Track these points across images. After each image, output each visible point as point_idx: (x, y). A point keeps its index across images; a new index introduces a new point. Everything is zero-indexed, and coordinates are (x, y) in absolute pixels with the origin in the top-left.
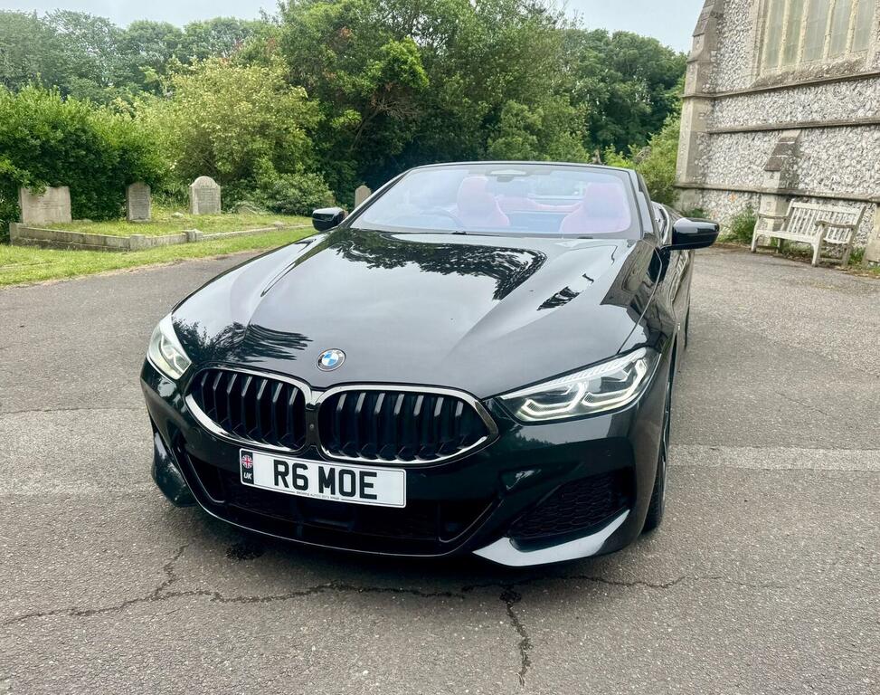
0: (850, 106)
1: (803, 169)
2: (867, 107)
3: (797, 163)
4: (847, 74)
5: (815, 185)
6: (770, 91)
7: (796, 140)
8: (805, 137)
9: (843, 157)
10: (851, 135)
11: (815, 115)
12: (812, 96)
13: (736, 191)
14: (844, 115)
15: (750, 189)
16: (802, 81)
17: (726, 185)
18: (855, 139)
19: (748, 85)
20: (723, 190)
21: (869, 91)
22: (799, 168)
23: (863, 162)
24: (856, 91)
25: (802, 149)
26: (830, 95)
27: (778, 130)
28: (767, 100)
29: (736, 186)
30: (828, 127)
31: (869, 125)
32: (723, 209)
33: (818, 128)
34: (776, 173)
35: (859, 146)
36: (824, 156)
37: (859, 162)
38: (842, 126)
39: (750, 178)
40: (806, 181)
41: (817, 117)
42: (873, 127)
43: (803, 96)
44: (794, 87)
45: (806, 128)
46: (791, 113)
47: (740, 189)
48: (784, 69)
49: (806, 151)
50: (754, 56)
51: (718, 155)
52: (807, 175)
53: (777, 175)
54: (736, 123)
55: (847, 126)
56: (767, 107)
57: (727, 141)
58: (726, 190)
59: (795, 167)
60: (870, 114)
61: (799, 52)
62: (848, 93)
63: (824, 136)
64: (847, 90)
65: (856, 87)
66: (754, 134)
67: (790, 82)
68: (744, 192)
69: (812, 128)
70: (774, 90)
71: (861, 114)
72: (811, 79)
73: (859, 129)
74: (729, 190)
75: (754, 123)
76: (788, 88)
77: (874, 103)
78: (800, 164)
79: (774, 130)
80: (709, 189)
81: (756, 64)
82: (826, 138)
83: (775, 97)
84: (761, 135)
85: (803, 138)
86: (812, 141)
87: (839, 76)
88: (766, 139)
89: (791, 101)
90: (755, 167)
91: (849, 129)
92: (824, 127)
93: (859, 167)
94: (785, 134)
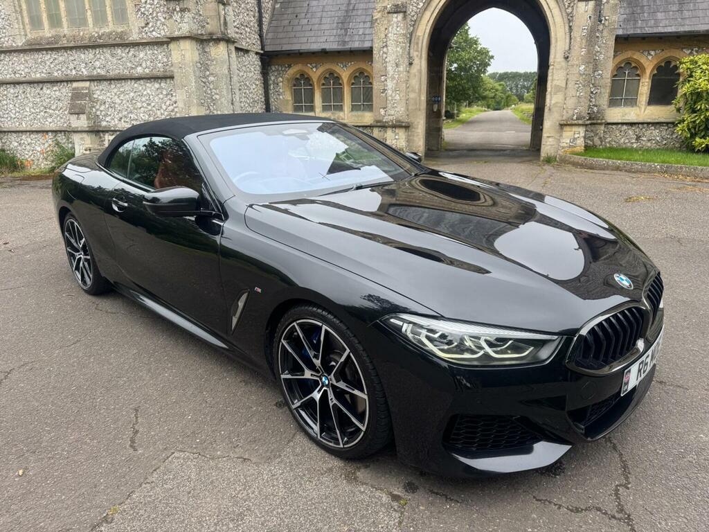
0: (129, 65)
1: (101, 111)
2: (144, 65)
3: (94, 107)
4: (118, 41)
5: (117, 122)
6: (47, 50)
7: (88, 88)
8: (94, 86)
9: (134, 102)
10: (136, 85)
11: (99, 70)
12: (91, 56)
13: (37, 132)
14: (126, 71)
15: (54, 129)
16: (79, 44)
17: (24, 127)
18: (140, 88)
19: (20, 43)
20: (22, 132)
21: (142, 55)
22: (97, 110)
23: (153, 104)
24: (131, 54)
25: (95, 96)
26: (108, 56)
27: (67, 81)
28: (47, 57)
29: (36, 127)
30: (114, 80)
31: (149, 79)
32: (28, 147)
33: (105, 80)
34: (81, 116)
35: (145, 93)
36: (118, 101)
37: (149, 104)
38: (127, 79)
39: (50, 120)
40: (107, 120)
41: (103, 73)
42: (152, 80)
43: (83, 56)
44: (71, 48)
45: (93, 80)
46: (75, 68)
47: (43, 129)
48: (53, 32)
49: (100, 97)
50: (17, 19)
51: (5, 102)
52: (106, 115)
53: (83, 117)
54: (17, 75)
55: (131, 79)
56: (48, 63)
57: (12, 91)
58: (26, 131)
59: (94, 109)
60: (147, 71)
61: (64, 20)
62: (124, 55)
63: (113, 86)
64: (122, 52)
65: (129, 51)
66: (41, 85)
67: (64, 43)
68: (47, 132)
69: (100, 80)
70: (52, 49)
71: (139, 70)
72: (86, 42)
73: (142, 81)
74: (29, 131)
75: (38, 75)
76: (66, 49)
77: (148, 63)
78: (98, 107)
79: (62, 81)
80: (5, 132)
81: (22, 27)
82: (115, 88)
83: (54, 55)
84: (49, 85)
85: (93, 88)
86: (103, 90)
87: (111, 42)
88: (54, 89)
89: (71, 58)
90: (51, 111)
91: (133, 81)
92: (111, 80)
93: (150, 108)
94: (75, 85)
